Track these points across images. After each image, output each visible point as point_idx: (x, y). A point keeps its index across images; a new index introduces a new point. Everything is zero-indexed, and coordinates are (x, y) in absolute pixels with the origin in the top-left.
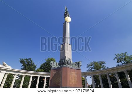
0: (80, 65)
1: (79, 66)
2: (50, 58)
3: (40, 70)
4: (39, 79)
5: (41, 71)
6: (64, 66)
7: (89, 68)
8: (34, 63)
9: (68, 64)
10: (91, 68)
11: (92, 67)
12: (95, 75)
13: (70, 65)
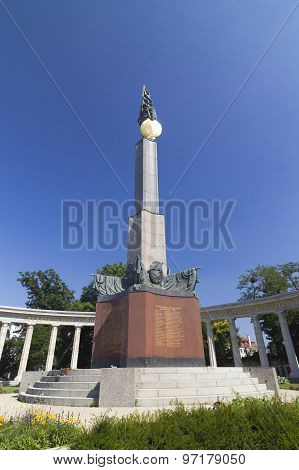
0: (192, 281)
1: (188, 286)
2: (111, 264)
3: (82, 306)
4: (78, 333)
5: (85, 309)
6: (134, 288)
7: (245, 290)
8: (63, 284)
9: (152, 281)
10: (252, 291)
11: (256, 285)
12: (265, 312)
13: (159, 283)
